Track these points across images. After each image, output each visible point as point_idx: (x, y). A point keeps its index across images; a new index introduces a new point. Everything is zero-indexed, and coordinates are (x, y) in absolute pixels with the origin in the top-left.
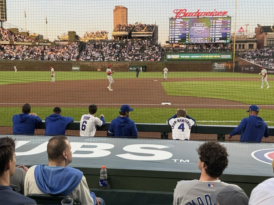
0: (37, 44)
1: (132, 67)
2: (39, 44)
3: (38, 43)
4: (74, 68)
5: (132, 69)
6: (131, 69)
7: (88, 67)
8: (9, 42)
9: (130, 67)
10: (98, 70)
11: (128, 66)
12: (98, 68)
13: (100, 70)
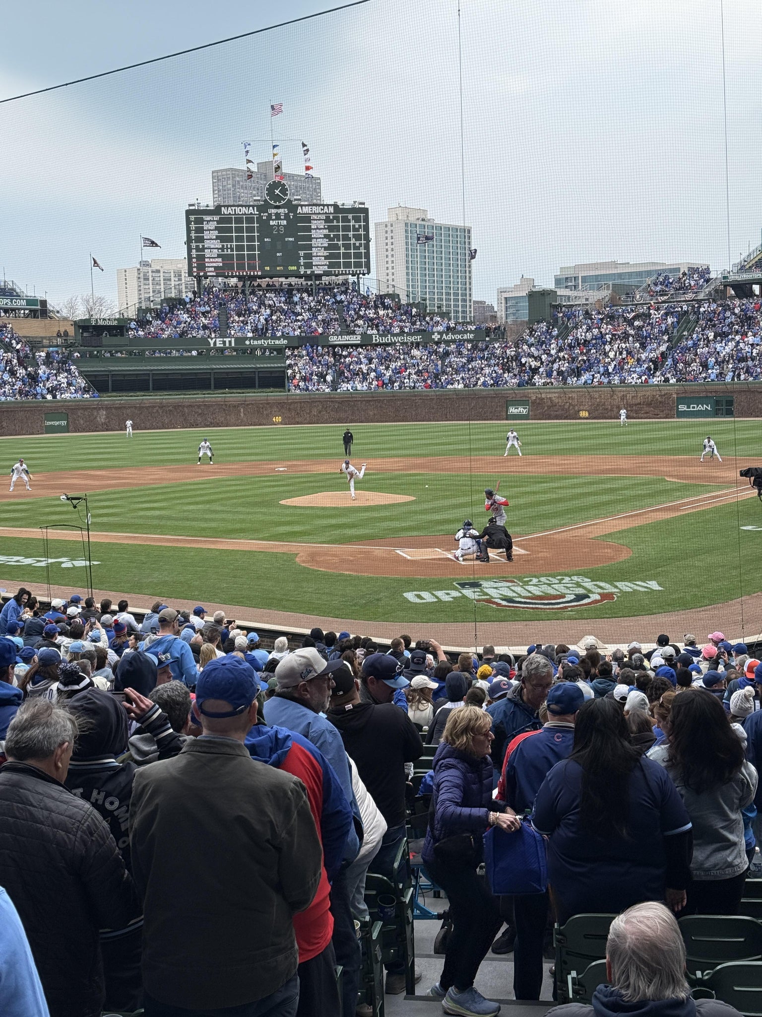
0: (436, 340)
1: (687, 401)
2: (442, 336)
3: (439, 337)
4: (513, 410)
5: (685, 409)
6: (683, 408)
7: (553, 405)
8: (359, 337)
9: (680, 400)
10: (584, 414)
11: (673, 401)
12: (581, 408)
13: (587, 415)
